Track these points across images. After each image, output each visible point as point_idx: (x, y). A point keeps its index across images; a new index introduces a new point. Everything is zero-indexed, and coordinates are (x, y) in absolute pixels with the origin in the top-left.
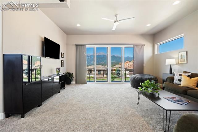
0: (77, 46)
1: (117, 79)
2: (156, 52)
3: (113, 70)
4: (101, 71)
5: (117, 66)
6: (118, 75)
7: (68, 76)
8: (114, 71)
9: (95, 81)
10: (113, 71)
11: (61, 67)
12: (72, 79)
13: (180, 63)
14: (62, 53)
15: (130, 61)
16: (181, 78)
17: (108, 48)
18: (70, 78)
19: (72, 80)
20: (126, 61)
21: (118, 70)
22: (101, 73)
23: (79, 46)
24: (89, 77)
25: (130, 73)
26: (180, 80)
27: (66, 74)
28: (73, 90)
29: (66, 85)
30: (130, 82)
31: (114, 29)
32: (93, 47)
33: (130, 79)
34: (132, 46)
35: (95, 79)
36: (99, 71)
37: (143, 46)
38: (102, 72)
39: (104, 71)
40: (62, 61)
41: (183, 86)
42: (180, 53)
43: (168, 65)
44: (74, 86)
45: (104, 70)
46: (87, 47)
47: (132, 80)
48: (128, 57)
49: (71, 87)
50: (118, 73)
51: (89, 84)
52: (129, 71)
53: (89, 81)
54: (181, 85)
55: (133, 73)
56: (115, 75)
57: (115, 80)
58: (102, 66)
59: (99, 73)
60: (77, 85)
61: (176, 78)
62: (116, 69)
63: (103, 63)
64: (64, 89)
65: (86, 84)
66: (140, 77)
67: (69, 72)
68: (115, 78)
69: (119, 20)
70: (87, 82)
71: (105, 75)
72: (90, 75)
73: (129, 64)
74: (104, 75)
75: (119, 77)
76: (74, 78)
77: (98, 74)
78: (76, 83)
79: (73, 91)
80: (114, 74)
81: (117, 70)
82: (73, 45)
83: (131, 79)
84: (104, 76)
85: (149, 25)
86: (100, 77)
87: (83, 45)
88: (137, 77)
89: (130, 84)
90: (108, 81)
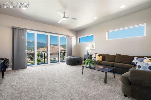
0: (14, 29)
2: (78, 42)
9: (36, 64)
13: (92, 49)
16: (96, 56)
17: (48, 35)
18: (6, 64)
26: (95, 58)
31: (59, 22)
34: (65, 37)
37: (72, 37)
41: (97, 61)
42: (92, 44)
43: (87, 50)
46: (27, 32)
54: (97, 60)
61: (93, 56)
66: (73, 58)
69: (67, 18)
70: (28, 66)
78: (13, 69)
85: (78, 25)
88: (71, 58)
90: (47, 63)
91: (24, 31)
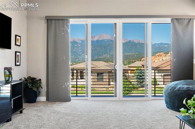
0: (49, 20)
1: (137, 92)
3: (129, 72)
4: (102, 73)
5: (138, 64)
6: (141, 83)
7: (30, 85)
8: (133, 75)
9: (90, 94)
10: (130, 74)
11: (16, 65)
12: (39, 92)
14: (16, 36)
15: (167, 53)
17: (116, 24)
18: (35, 89)
19: (39, 94)
20: (157, 53)
21: (139, 71)
22: (104, 77)
23: (54, 21)
24: (77, 88)
25: (165, 77)
27: (26, 80)
28: (40, 114)
29: (25, 105)
30: (164, 98)
32: (84, 23)
33: (163, 92)
34: (169, 20)
35: (90, 92)
36: (99, 74)
37: (191, 19)
38: (106, 77)
39: (111, 74)
40: (18, 54)
44: (42, 107)
45: (109, 72)
46: (71, 23)
47: (169, 94)
48: (161, 44)
49: (36, 108)
50: (141, 78)
51: (75, 102)
52: (163, 74)
53: (77, 96)
55: (170, 77)
56: (134, 81)
57: (134, 93)
58: (106, 64)
59: (99, 77)
60: (50, 105)
62: (135, 69)
63: (109, 56)
64: (21, 112)
65: (68, 103)
66: (186, 86)
67: (32, 76)
68: (134, 88)
71: (112, 83)
72: (78, 83)
73: (164, 59)
74: (109, 82)
75: (143, 87)
76: (44, 90)
77: (96, 80)
78: (48, 99)
79: (39, 116)
80: (131, 80)
81: (137, 71)
82: (41, 18)
83: (165, 92)
84: (109, 85)
86: (102, 87)
87: (63, 20)
88: (179, 87)
89: (164, 102)
90: (116, 96)
91: (65, 21)
